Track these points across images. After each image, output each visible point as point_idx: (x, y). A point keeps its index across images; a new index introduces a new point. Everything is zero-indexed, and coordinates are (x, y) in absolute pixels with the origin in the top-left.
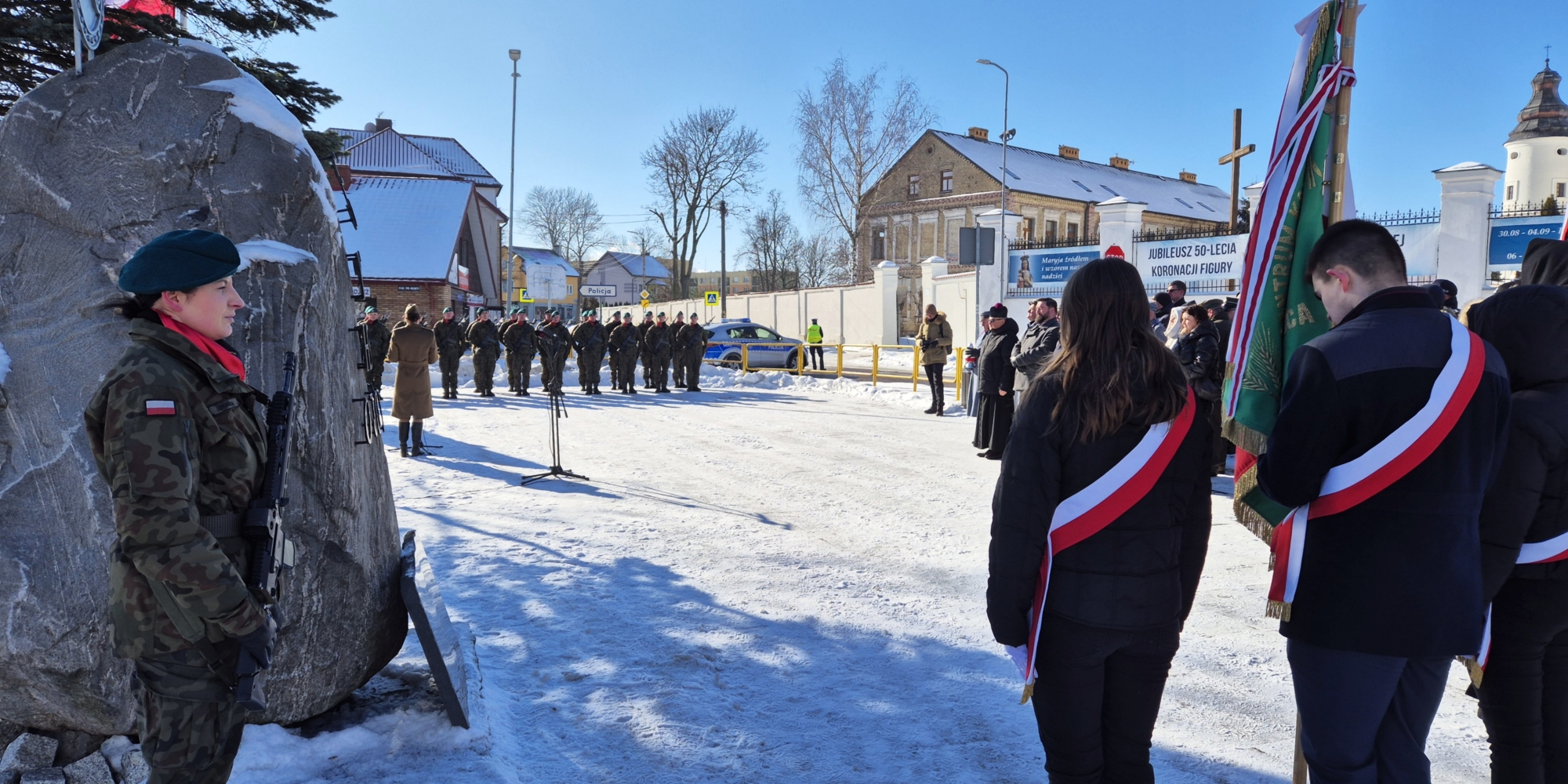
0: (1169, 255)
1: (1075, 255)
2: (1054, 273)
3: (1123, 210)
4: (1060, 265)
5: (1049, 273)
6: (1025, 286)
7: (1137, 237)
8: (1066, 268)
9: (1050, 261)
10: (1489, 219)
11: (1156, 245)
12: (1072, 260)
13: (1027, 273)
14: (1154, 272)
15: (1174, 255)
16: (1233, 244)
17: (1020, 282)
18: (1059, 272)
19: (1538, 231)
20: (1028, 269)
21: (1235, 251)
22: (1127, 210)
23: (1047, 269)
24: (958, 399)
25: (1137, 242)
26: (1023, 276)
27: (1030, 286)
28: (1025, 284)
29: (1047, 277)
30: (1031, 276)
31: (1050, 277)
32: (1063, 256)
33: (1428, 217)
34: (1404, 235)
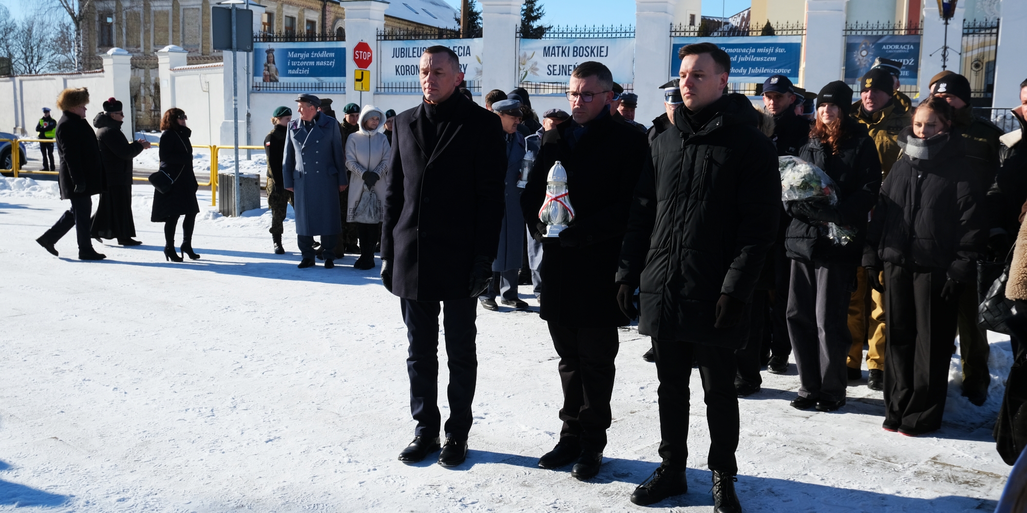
0: (411, 54)
1: (321, 50)
2: (301, 68)
3: (367, 7)
4: (307, 59)
5: (295, 68)
6: (271, 81)
7: (381, 35)
8: (312, 63)
9: (296, 56)
10: (671, 36)
11: (399, 44)
12: (319, 55)
13: (273, 67)
14: (397, 70)
15: (415, 54)
16: (468, 47)
17: (265, 76)
18: (306, 67)
20: (274, 63)
21: (469, 54)
22: (371, 7)
23: (294, 64)
24: (214, 204)
25: (381, 40)
26: (268, 70)
27: (277, 81)
28: (270, 78)
29: (293, 72)
30: (277, 71)
31: (297, 72)
32: (309, 51)
33: (626, 32)
34: (607, 47)
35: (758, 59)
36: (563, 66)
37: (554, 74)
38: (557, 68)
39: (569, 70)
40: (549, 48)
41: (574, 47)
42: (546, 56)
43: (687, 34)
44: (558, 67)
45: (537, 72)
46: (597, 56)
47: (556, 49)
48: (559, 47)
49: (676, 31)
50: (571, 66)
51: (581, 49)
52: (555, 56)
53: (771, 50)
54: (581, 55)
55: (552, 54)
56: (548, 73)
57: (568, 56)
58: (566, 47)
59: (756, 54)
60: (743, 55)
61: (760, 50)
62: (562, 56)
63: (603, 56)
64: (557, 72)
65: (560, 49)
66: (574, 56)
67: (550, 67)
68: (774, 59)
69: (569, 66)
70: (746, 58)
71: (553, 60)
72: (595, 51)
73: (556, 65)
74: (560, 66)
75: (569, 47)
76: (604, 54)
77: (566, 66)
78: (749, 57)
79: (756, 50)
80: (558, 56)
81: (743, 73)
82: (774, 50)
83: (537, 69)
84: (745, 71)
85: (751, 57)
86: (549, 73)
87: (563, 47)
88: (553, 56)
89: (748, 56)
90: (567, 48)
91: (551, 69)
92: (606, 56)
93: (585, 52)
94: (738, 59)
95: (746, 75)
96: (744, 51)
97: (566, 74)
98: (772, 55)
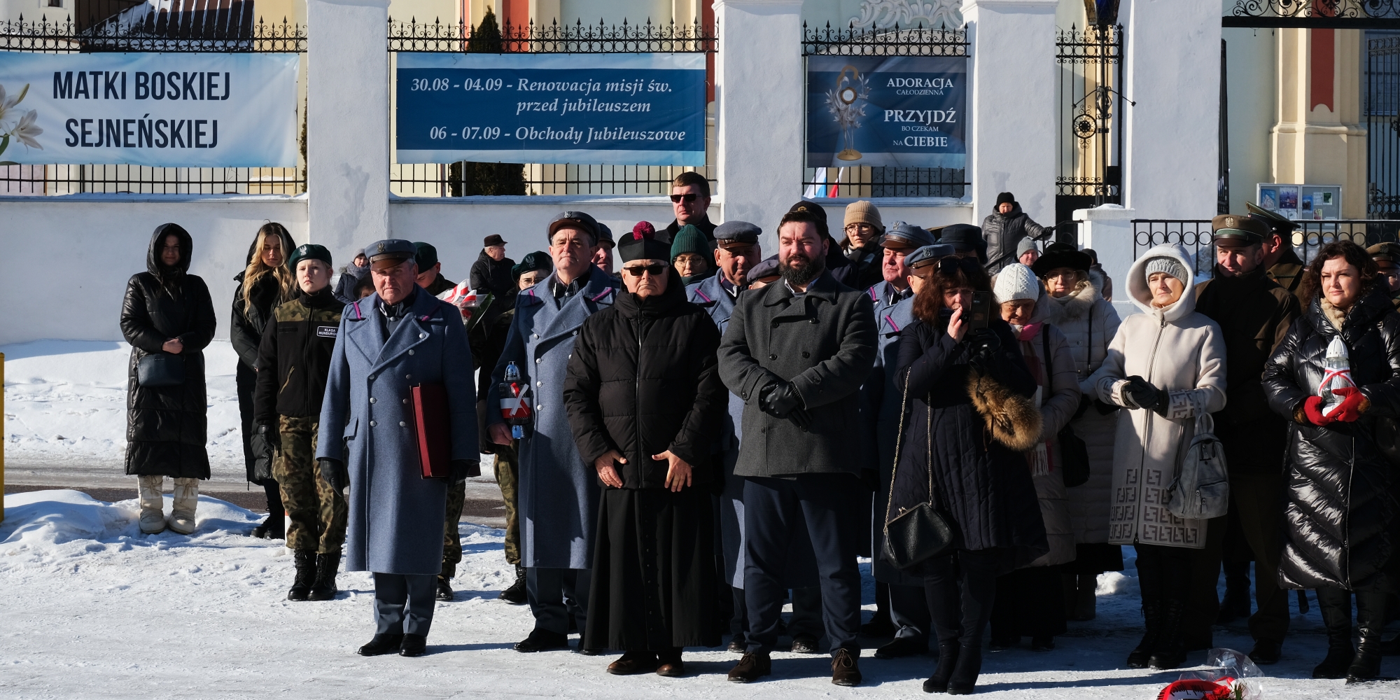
10: (389, 50)
19: (483, 84)
33: (274, 38)
34: (227, 75)
35: (609, 108)
36: (109, 122)
37: (84, 144)
38: (93, 127)
39: (127, 133)
40: (69, 75)
41: (138, 75)
42: (63, 97)
43: (431, 46)
44: (96, 125)
45: (37, 139)
46: (202, 98)
47: (90, 79)
48: (96, 74)
49: (402, 38)
50: (133, 121)
51: (158, 78)
52: (87, 97)
53: (638, 86)
54: (158, 93)
55: (78, 92)
56: (67, 141)
57: (124, 97)
58: (116, 74)
59: (604, 96)
60: (574, 97)
61: (611, 87)
62: (107, 96)
63: (217, 98)
64: (93, 138)
65: (102, 80)
66: (138, 97)
67: (72, 125)
68: (647, 107)
69: (126, 122)
70: (580, 106)
71: (80, 107)
72: (196, 85)
73: (91, 121)
74: (101, 122)
75: (124, 75)
76: (219, 91)
77: (118, 122)
78: (587, 102)
79: (603, 87)
80: (96, 96)
81: (574, 140)
82: (645, 87)
83: (37, 131)
84: (579, 137)
85: (593, 103)
86: (72, 140)
87: (107, 74)
88: (82, 96)
89: (586, 100)
90: (119, 77)
91: (78, 130)
92: (224, 98)
93: (168, 88)
94: (560, 107)
95: (583, 145)
96: (574, 87)
97: (118, 144)
98: (642, 97)
